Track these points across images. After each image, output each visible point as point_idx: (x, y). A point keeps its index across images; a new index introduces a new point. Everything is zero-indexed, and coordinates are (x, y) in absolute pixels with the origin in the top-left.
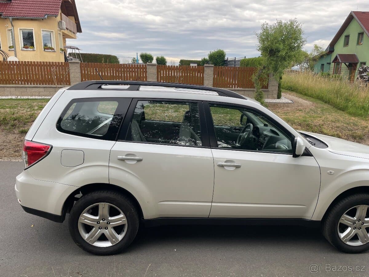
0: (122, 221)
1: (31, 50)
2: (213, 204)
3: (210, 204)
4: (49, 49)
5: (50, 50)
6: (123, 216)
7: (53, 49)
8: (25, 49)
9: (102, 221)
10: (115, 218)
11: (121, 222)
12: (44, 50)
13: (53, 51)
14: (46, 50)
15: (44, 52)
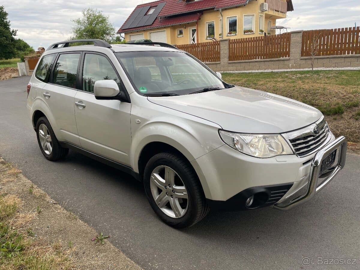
1: (233, 35)
3: (78, 137)
4: (248, 32)
5: (250, 33)
7: (252, 31)
8: (229, 35)
12: (244, 34)
13: (252, 33)
14: (246, 33)
15: (244, 35)
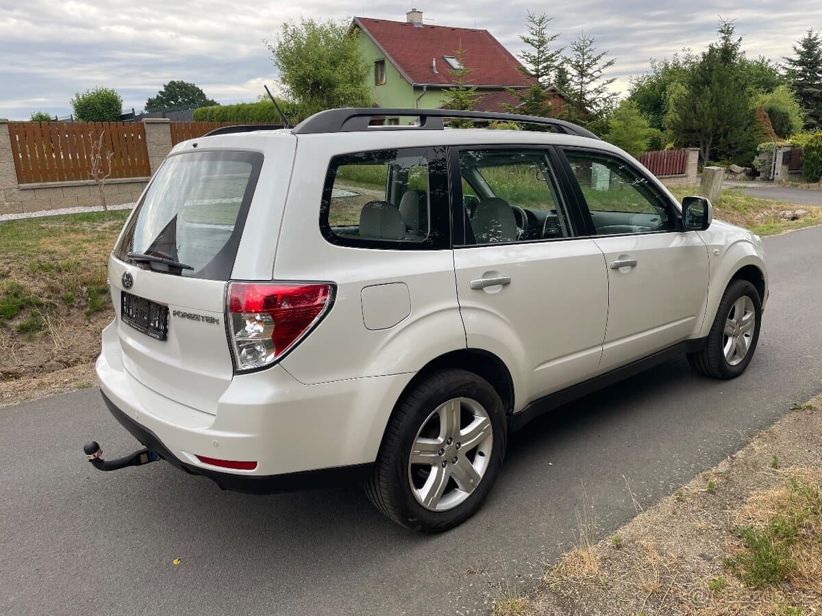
0: (485, 430)
2: (605, 347)
3: (600, 349)
6: (485, 418)
9: (447, 446)
10: (473, 428)
11: (482, 433)
